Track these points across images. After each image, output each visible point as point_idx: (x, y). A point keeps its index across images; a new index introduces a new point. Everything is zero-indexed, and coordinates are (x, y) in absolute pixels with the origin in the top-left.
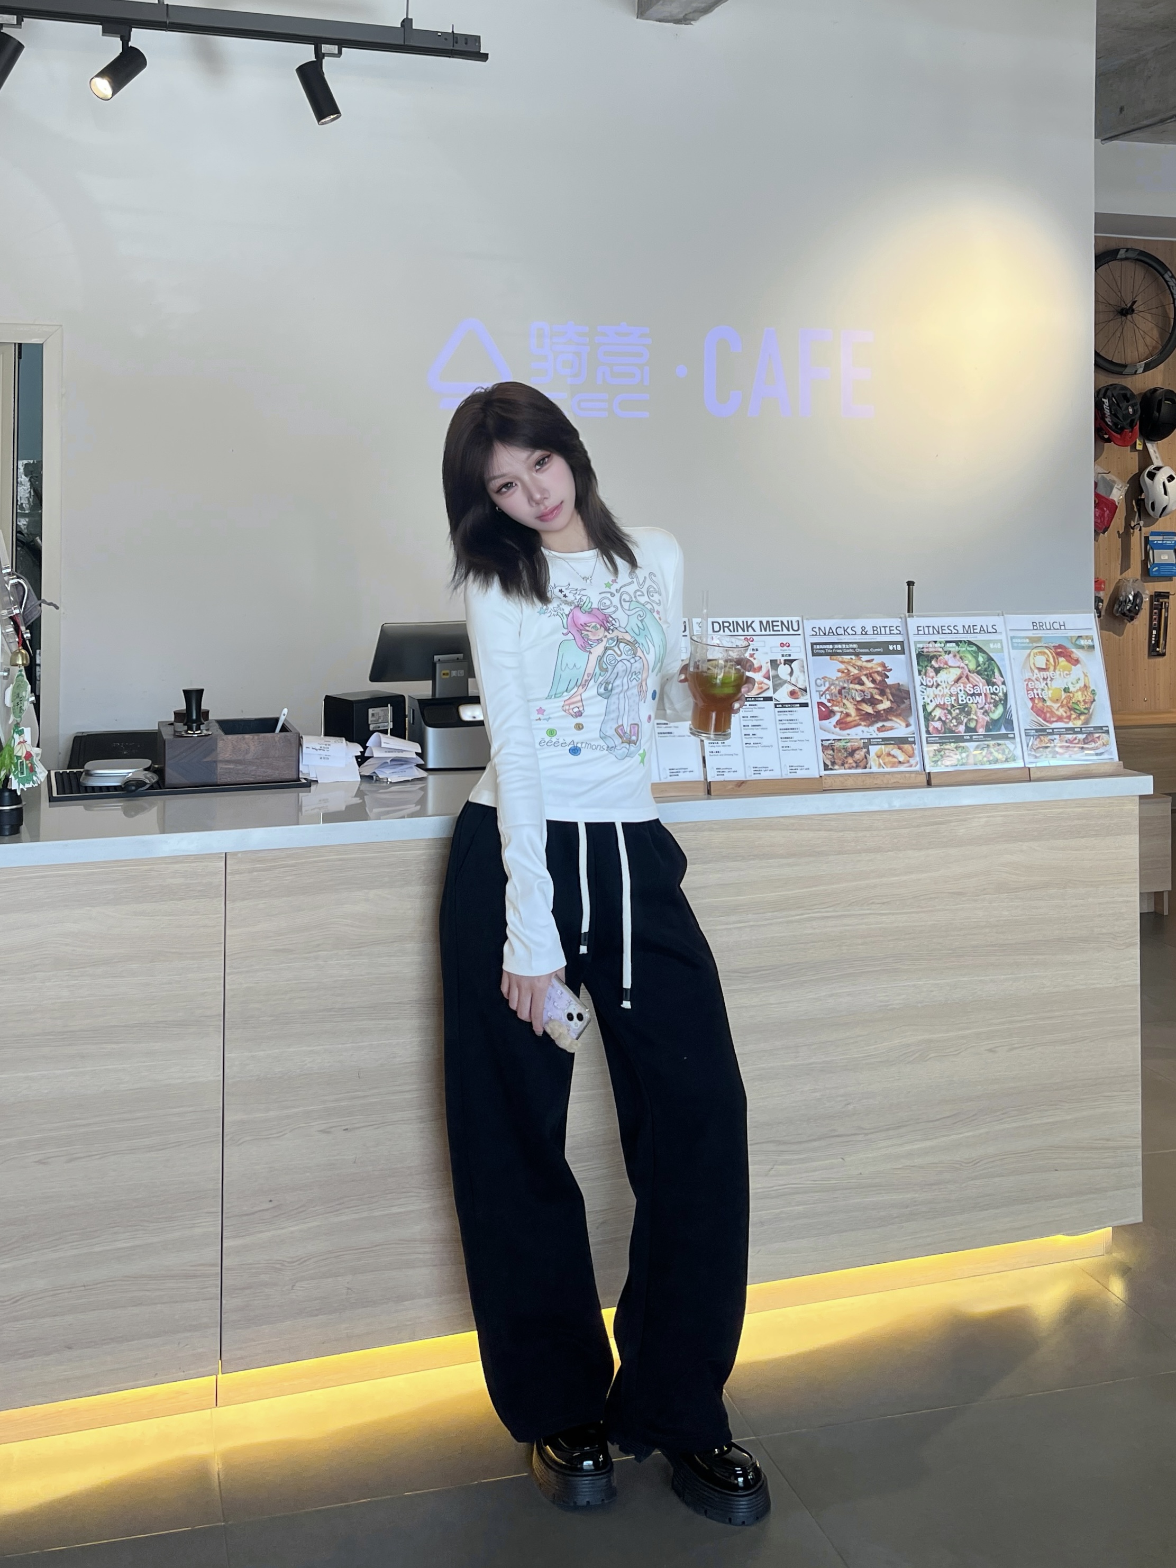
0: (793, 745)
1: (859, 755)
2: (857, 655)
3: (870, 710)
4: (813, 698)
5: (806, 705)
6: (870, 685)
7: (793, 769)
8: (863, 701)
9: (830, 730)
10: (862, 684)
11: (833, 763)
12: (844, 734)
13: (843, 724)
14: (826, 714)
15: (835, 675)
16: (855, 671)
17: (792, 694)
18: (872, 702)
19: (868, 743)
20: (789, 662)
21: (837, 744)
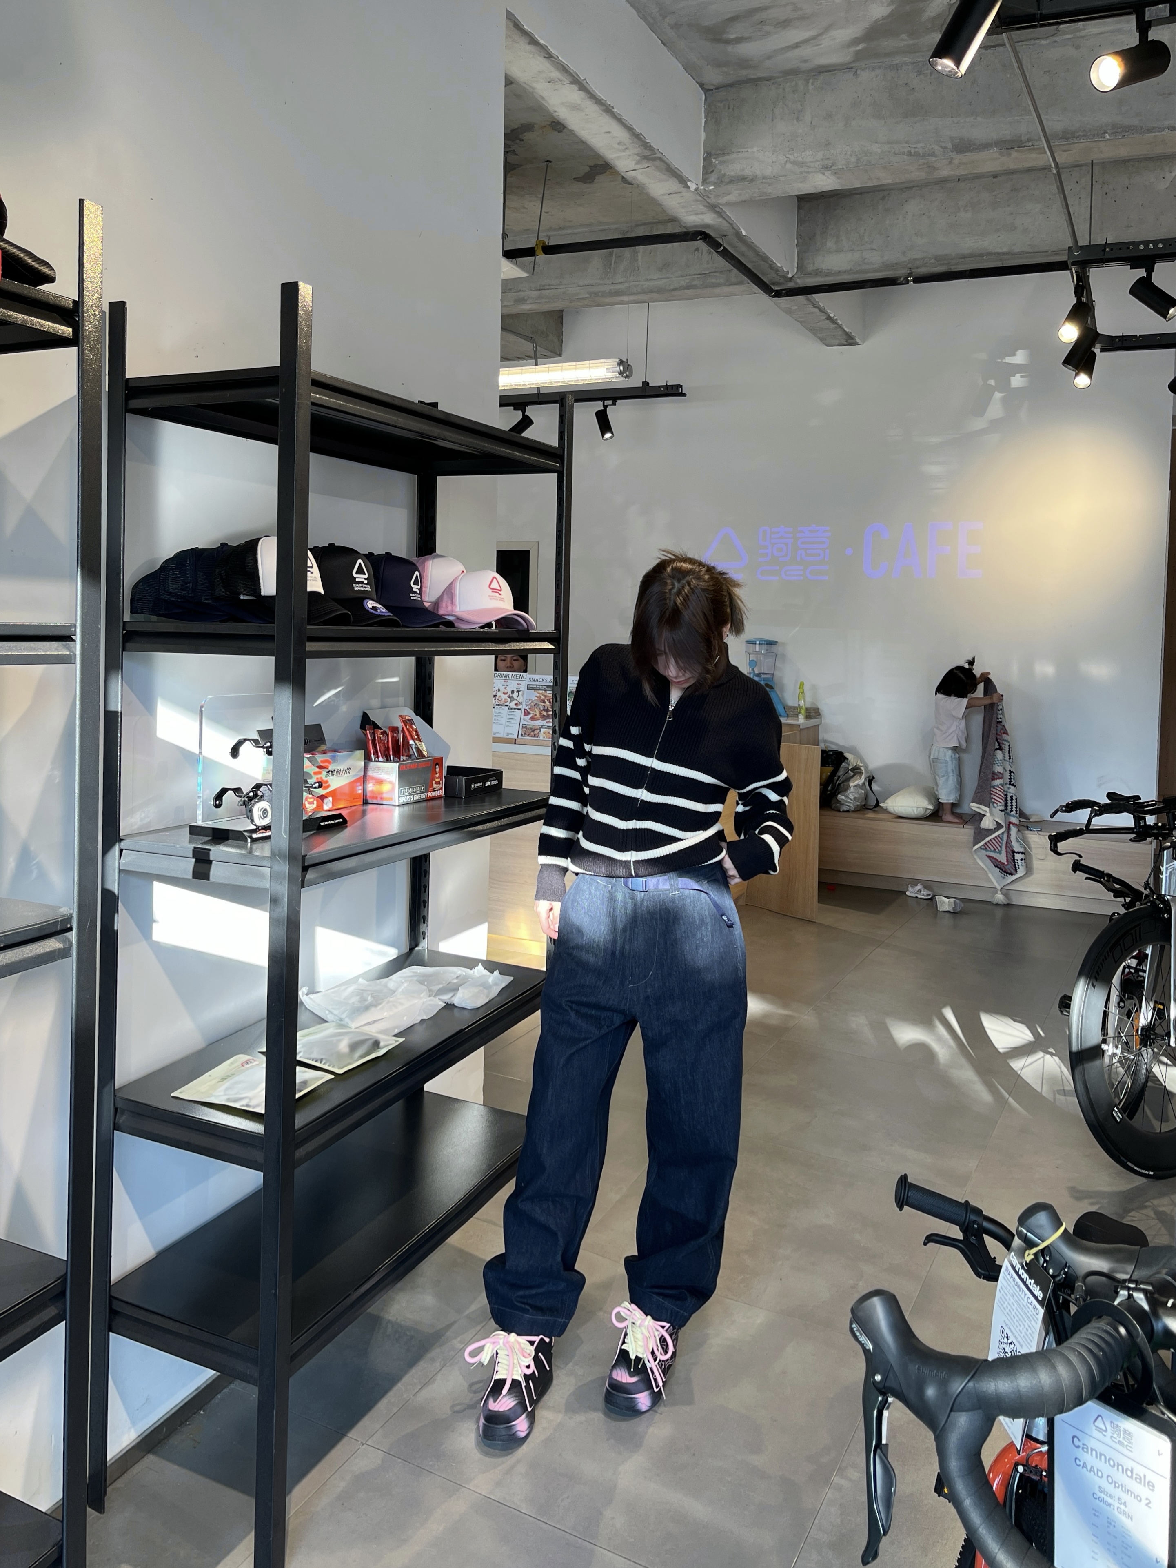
0: (510, 725)
1: (536, 732)
2: (545, 690)
3: (545, 714)
4: (523, 707)
5: (519, 709)
6: (547, 703)
7: (508, 734)
8: (544, 710)
9: (527, 721)
10: (545, 702)
11: (525, 734)
12: (532, 723)
13: (532, 719)
14: (526, 713)
15: (534, 698)
16: (543, 697)
17: (516, 704)
18: (547, 711)
19: (542, 727)
20: (518, 691)
21: (528, 727)
